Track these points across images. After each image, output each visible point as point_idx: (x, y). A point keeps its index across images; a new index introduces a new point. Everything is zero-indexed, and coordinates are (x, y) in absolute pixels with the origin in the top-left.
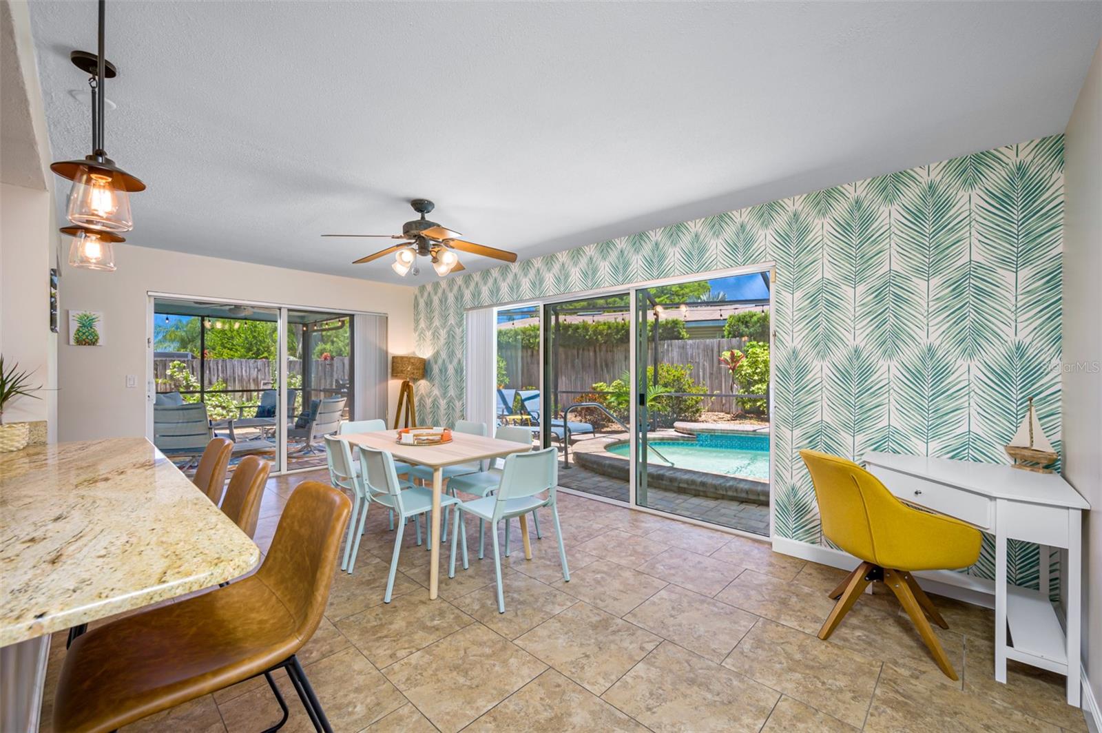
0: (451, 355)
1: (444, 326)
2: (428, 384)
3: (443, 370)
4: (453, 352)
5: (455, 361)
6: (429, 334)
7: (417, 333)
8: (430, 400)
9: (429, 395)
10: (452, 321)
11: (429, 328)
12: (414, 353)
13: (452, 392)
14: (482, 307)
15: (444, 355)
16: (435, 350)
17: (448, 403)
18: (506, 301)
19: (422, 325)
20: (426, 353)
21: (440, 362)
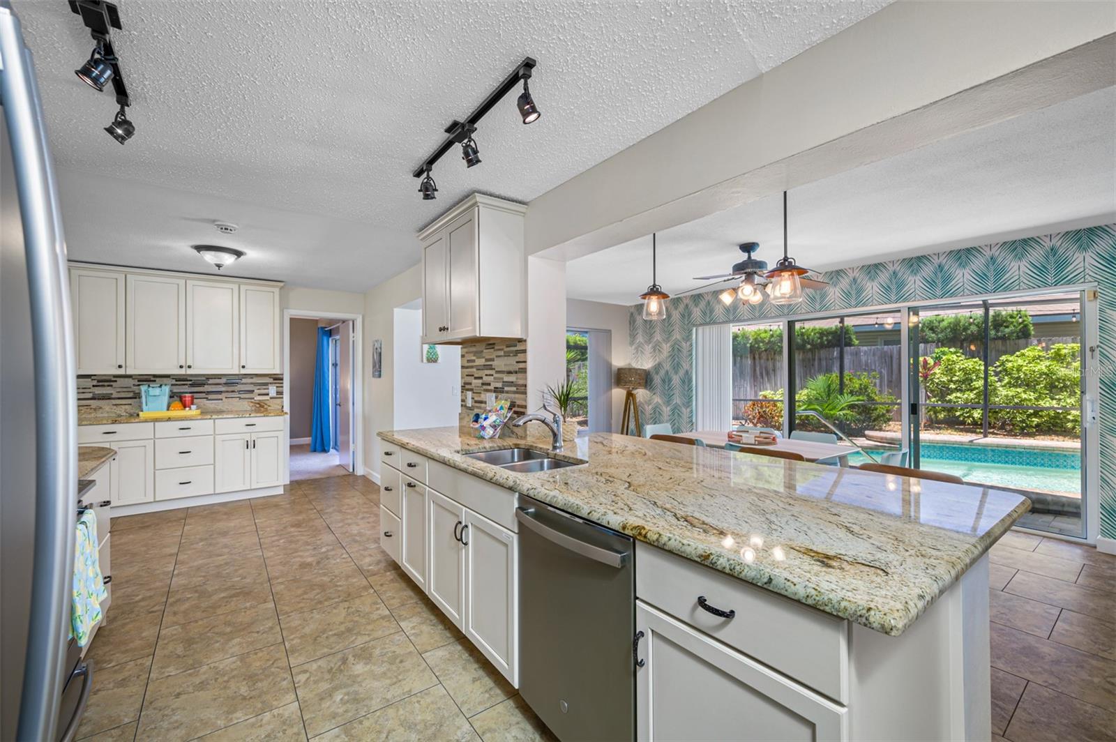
0: (676, 367)
1: (667, 340)
2: (648, 392)
3: (667, 380)
4: (678, 364)
5: (681, 372)
6: (648, 348)
7: (633, 347)
8: (650, 407)
9: (649, 403)
10: (677, 335)
11: (648, 342)
12: (630, 364)
13: (677, 400)
14: (715, 323)
15: (667, 366)
16: (657, 362)
17: (673, 411)
18: (746, 318)
19: (640, 339)
20: (646, 364)
21: (662, 372)
